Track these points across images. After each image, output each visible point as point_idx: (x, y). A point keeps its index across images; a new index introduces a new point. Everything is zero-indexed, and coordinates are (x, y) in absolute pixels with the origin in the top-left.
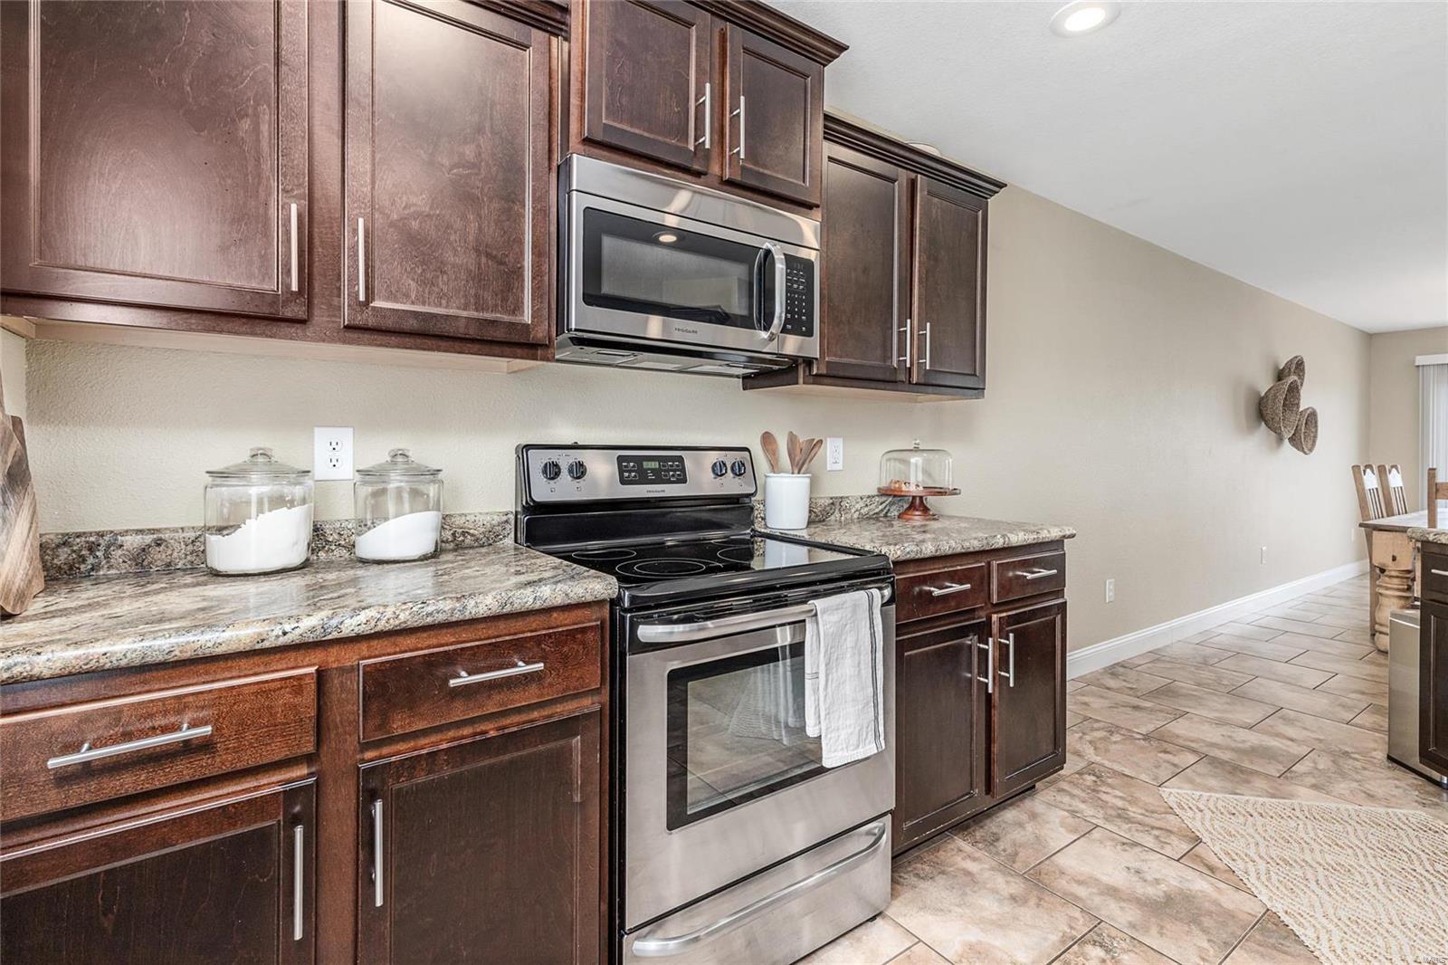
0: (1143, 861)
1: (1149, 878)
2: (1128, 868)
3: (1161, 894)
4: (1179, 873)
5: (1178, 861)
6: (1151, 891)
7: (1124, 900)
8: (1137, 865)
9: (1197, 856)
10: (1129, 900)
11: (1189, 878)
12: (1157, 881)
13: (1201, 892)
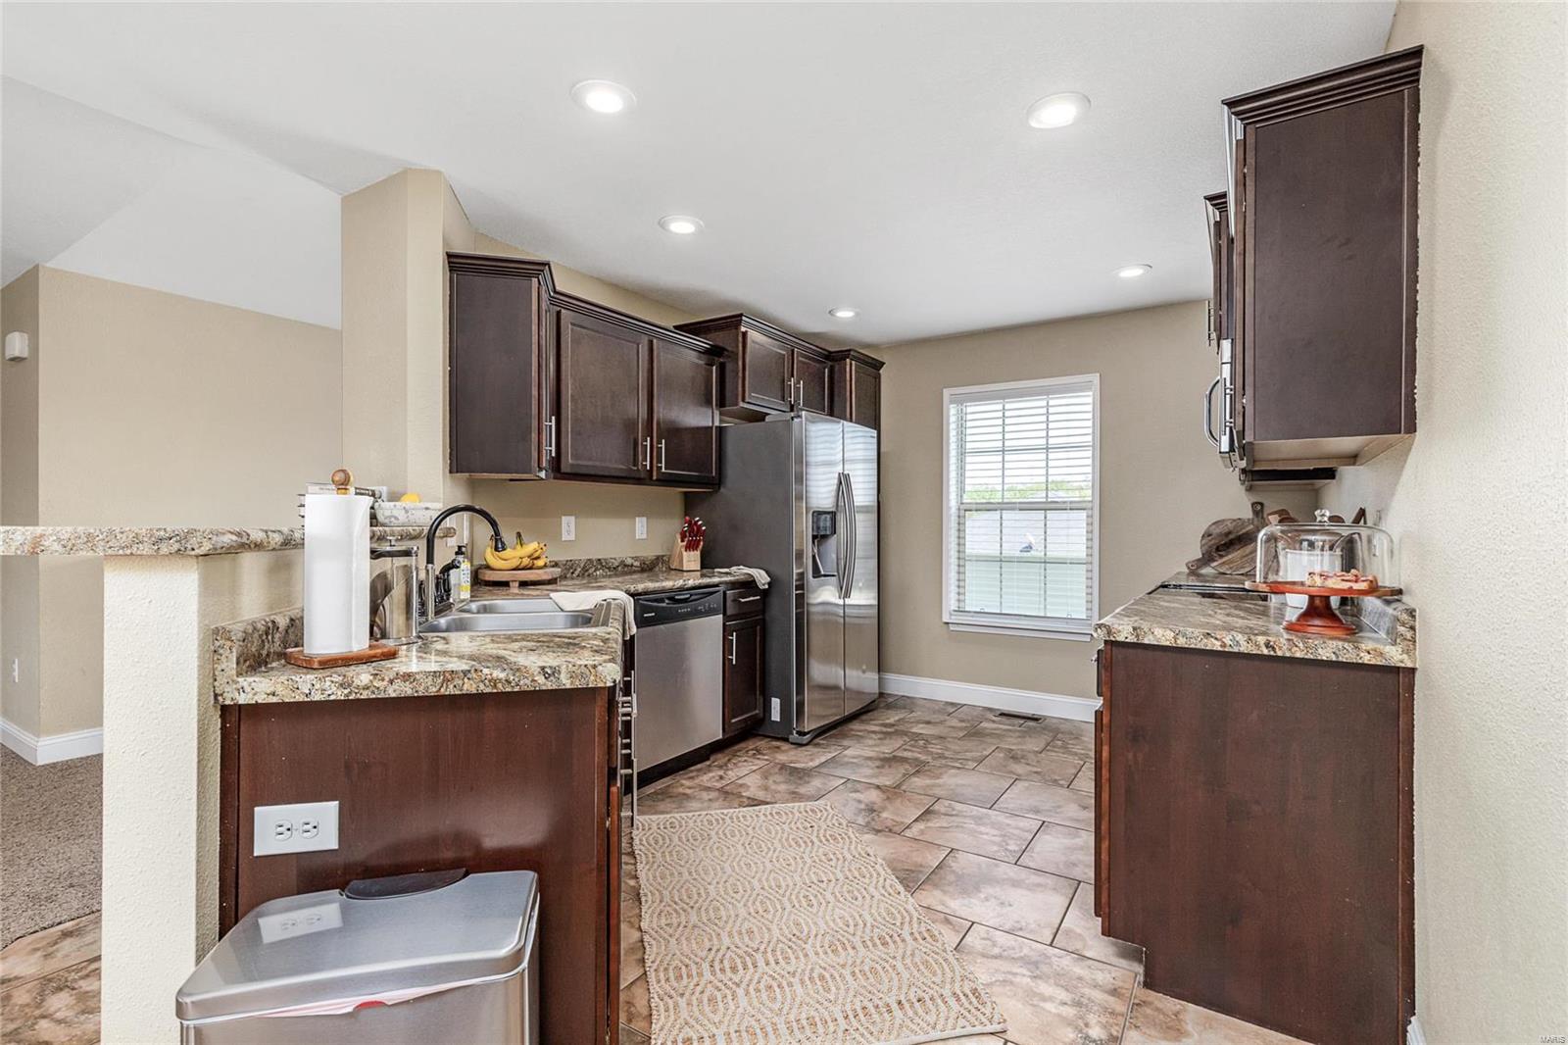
0: (1002, 915)
1: (993, 900)
2: (1010, 905)
3: (983, 890)
4: (971, 910)
5: (973, 923)
6: (990, 890)
7: (1007, 879)
8: (1005, 910)
9: (958, 931)
10: (1004, 880)
11: (964, 908)
12: (987, 899)
13: (955, 899)
